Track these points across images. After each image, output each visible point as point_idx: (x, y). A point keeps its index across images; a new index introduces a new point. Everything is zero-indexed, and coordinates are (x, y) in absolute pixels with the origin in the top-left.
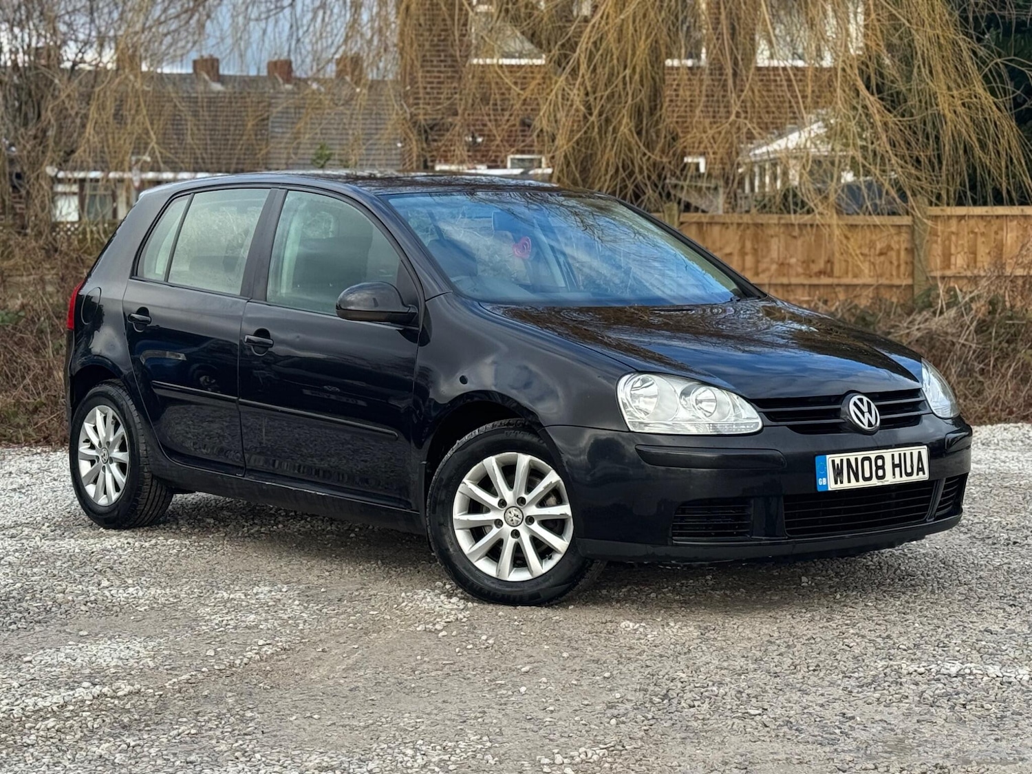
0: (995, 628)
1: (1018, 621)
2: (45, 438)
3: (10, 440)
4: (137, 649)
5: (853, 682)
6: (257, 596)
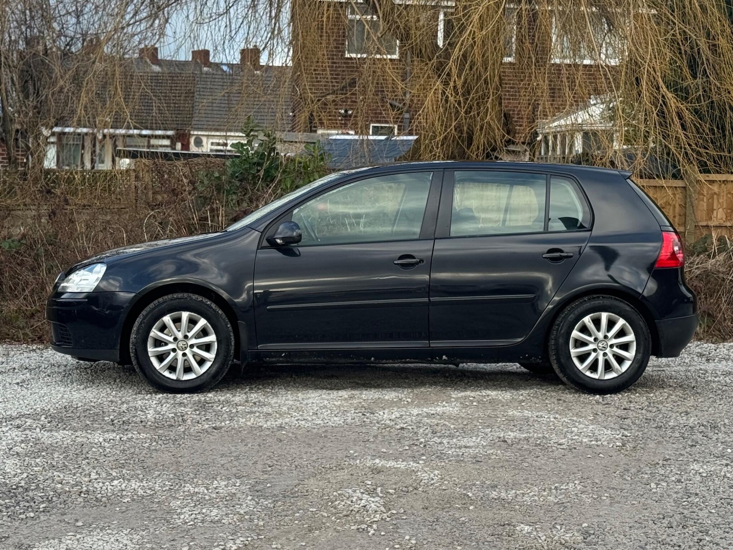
2: (39, 338)
3: (12, 339)
4: (125, 542)
6: (217, 491)
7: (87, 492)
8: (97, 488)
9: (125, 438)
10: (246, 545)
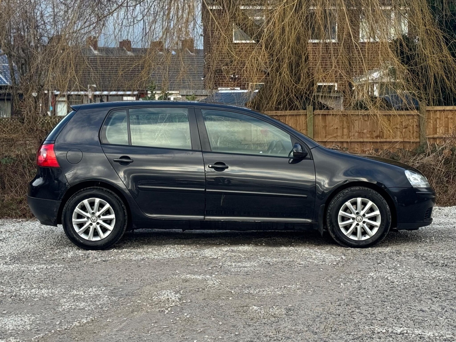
0: (426, 309)
1: (437, 305)
3: (9, 216)
4: (25, 320)
5: (351, 337)
6: (89, 293)
7: (16, 295)
8: (21, 294)
9: (49, 267)
10: (92, 320)
